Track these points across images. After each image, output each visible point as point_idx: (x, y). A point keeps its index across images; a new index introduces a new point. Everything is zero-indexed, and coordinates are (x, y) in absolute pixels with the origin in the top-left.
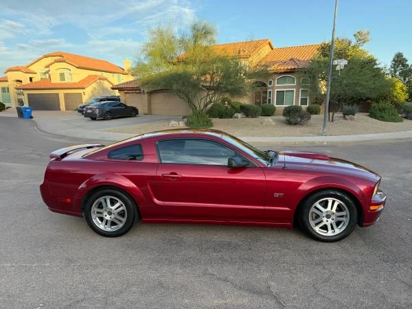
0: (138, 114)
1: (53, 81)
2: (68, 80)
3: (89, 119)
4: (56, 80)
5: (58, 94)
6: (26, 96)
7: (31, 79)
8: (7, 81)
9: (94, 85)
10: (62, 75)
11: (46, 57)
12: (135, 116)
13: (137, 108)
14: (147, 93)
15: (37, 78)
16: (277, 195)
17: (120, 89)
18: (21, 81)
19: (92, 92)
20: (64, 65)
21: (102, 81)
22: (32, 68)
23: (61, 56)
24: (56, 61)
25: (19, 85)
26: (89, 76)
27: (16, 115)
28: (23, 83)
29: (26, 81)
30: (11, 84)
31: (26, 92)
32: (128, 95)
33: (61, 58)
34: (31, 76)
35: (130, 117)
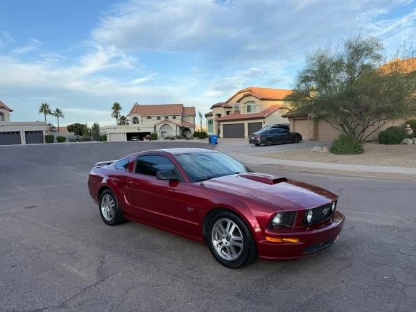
1: (242, 113)
7: (228, 113)
16: (189, 209)
34: (228, 110)
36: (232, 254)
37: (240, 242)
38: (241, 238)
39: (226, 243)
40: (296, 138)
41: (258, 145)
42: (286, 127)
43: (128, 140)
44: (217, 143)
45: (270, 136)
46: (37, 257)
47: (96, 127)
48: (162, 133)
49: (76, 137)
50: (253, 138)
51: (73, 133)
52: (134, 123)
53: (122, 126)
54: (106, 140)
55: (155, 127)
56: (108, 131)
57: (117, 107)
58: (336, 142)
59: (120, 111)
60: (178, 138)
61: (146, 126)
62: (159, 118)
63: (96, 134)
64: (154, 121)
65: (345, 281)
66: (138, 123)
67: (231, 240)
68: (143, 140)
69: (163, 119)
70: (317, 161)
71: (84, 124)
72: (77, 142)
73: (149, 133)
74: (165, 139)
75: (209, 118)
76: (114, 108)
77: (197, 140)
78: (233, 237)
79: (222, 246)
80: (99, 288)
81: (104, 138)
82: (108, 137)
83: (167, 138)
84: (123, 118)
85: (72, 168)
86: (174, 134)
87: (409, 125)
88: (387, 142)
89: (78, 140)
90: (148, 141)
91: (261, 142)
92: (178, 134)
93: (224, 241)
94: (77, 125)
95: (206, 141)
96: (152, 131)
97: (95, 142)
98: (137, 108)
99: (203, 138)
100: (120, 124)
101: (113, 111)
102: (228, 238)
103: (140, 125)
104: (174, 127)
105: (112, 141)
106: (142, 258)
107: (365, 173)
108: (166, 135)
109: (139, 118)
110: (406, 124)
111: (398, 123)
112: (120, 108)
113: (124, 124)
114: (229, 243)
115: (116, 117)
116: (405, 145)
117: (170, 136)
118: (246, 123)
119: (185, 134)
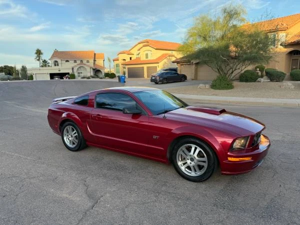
0: (186, 79)
2: (150, 58)
3: (154, 83)
4: (143, 58)
5: (143, 68)
6: (127, 69)
8: (118, 60)
9: (165, 60)
10: (147, 55)
11: (139, 43)
12: (184, 81)
13: (187, 75)
14: (195, 64)
15: (134, 57)
16: (155, 137)
17: (178, 63)
18: (125, 60)
19: (164, 65)
20: (148, 48)
21: (170, 57)
22: (132, 52)
23: (147, 42)
24: (144, 46)
25: (124, 62)
26: (163, 54)
27: (118, 81)
28: (126, 61)
29: (128, 60)
30: (120, 62)
31: (127, 67)
32: (182, 66)
33: (147, 43)
35: (181, 81)
36: (195, 171)
37: (204, 162)
38: (205, 159)
39: (191, 163)
40: (183, 78)
41: (157, 83)
42: (175, 70)
43: (51, 79)
44: (125, 82)
45: (165, 76)
46: (23, 185)
47: (24, 69)
48: (79, 73)
49: (6, 76)
50: (153, 78)
51: (4, 73)
52: (55, 65)
53: (45, 68)
54: (32, 79)
55: (73, 69)
56: (34, 72)
57: (39, 53)
58: (215, 81)
59: (41, 56)
60: (93, 77)
61: (65, 68)
62: (75, 61)
63: (25, 74)
64: (71, 64)
65: (282, 186)
66: (58, 65)
67: (195, 161)
68: (63, 79)
69: (78, 62)
70: (204, 95)
71: (13, 66)
72: (9, 81)
73: (68, 73)
74: (82, 78)
75: (116, 62)
76: (36, 53)
77: (108, 80)
78: (197, 158)
79: (186, 165)
80: (97, 211)
81: (31, 78)
82: (34, 76)
83: (84, 78)
84: (45, 61)
85: (13, 102)
86: (89, 75)
87: (258, 69)
88: (247, 81)
89: (9, 79)
90: (67, 79)
91: (160, 81)
92: (92, 74)
93: (189, 161)
94: (6, 67)
95: (116, 80)
96: (70, 72)
97: (24, 81)
98: (56, 54)
99: (113, 78)
100: (42, 66)
101: (36, 55)
102: (192, 160)
103: (60, 67)
104: (88, 69)
105: (38, 80)
106: (118, 179)
107: (240, 103)
108: (82, 75)
109: (59, 61)
110: (256, 68)
111: (250, 68)
112: (42, 54)
113: (45, 66)
114: (193, 163)
115: (39, 60)
116: (259, 83)
117: (86, 76)
118: (145, 66)
119: (97, 74)
